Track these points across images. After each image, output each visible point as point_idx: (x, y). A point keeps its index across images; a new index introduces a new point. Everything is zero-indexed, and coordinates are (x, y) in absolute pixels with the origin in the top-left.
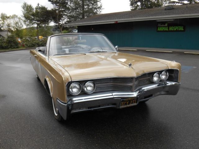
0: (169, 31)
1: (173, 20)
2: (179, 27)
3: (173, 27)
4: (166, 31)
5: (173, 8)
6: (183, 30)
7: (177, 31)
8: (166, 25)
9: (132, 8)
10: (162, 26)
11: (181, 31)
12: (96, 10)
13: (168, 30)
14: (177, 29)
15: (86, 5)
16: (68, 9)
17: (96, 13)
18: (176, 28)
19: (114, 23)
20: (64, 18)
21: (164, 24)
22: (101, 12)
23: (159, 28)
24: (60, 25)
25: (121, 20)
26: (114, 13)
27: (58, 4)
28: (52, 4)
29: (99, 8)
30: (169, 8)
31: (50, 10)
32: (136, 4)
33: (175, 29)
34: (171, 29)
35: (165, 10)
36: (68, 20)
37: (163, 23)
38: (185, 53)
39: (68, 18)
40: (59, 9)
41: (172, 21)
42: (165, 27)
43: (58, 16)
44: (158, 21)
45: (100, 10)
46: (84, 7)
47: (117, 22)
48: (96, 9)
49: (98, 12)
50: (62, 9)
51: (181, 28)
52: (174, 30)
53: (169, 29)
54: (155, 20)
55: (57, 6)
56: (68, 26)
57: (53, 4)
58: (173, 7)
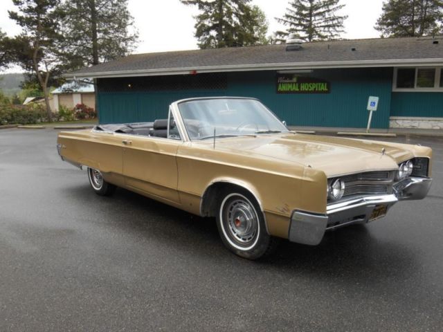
0: (300, 92)
1: (310, 71)
2: (320, 84)
3: (307, 84)
4: (294, 92)
5: (301, 47)
6: (326, 89)
7: (315, 92)
8: (295, 80)
9: (200, 43)
10: (286, 81)
11: (323, 92)
12: (124, 44)
13: (297, 90)
14: (315, 89)
15: (99, 31)
16: (61, 38)
17: (124, 50)
18: (312, 87)
19: (188, 75)
20: (49, 58)
21: (291, 78)
22: (136, 47)
23: (280, 85)
24: (41, 75)
25: (204, 67)
26: (176, 52)
27: (35, 27)
28: (19, 25)
29: (131, 38)
30: (293, 48)
31: (13, 40)
32: (208, 34)
33: (312, 89)
34: (304, 87)
35: (287, 50)
36: (60, 63)
37: (288, 76)
38: (339, 133)
39: (61, 59)
40: (38, 38)
41: (308, 73)
42: (293, 83)
43: (36, 53)
44: (281, 72)
45: (135, 44)
46: (96, 35)
47: (195, 71)
48: (124, 40)
49: (129, 48)
50: (46, 39)
51: (323, 87)
52: (310, 90)
53: (299, 88)
54: (276, 70)
55: (33, 29)
56: (76, 77)
57: (21, 25)
58: (301, 45)
